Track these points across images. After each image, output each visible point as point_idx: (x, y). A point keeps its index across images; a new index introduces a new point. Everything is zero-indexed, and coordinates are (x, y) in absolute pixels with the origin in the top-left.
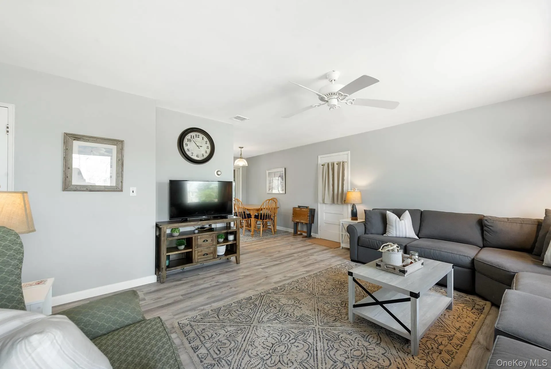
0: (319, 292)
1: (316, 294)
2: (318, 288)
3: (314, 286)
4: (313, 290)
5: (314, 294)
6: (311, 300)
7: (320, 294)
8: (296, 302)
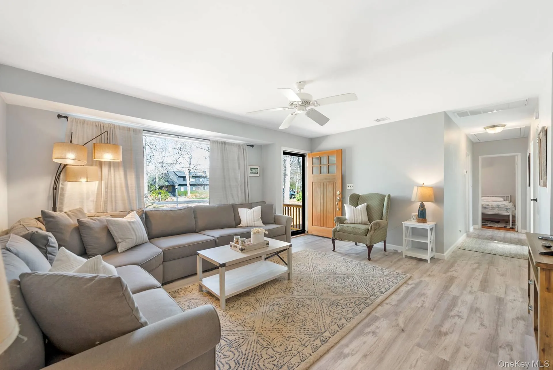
0: (315, 301)
1: (317, 299)
2: (317, 307)
3: (321, 310)
4: (321, 304)
5: (320, 298)
6: (321, 292)
7: (313, 300)
8: (335, 290)
